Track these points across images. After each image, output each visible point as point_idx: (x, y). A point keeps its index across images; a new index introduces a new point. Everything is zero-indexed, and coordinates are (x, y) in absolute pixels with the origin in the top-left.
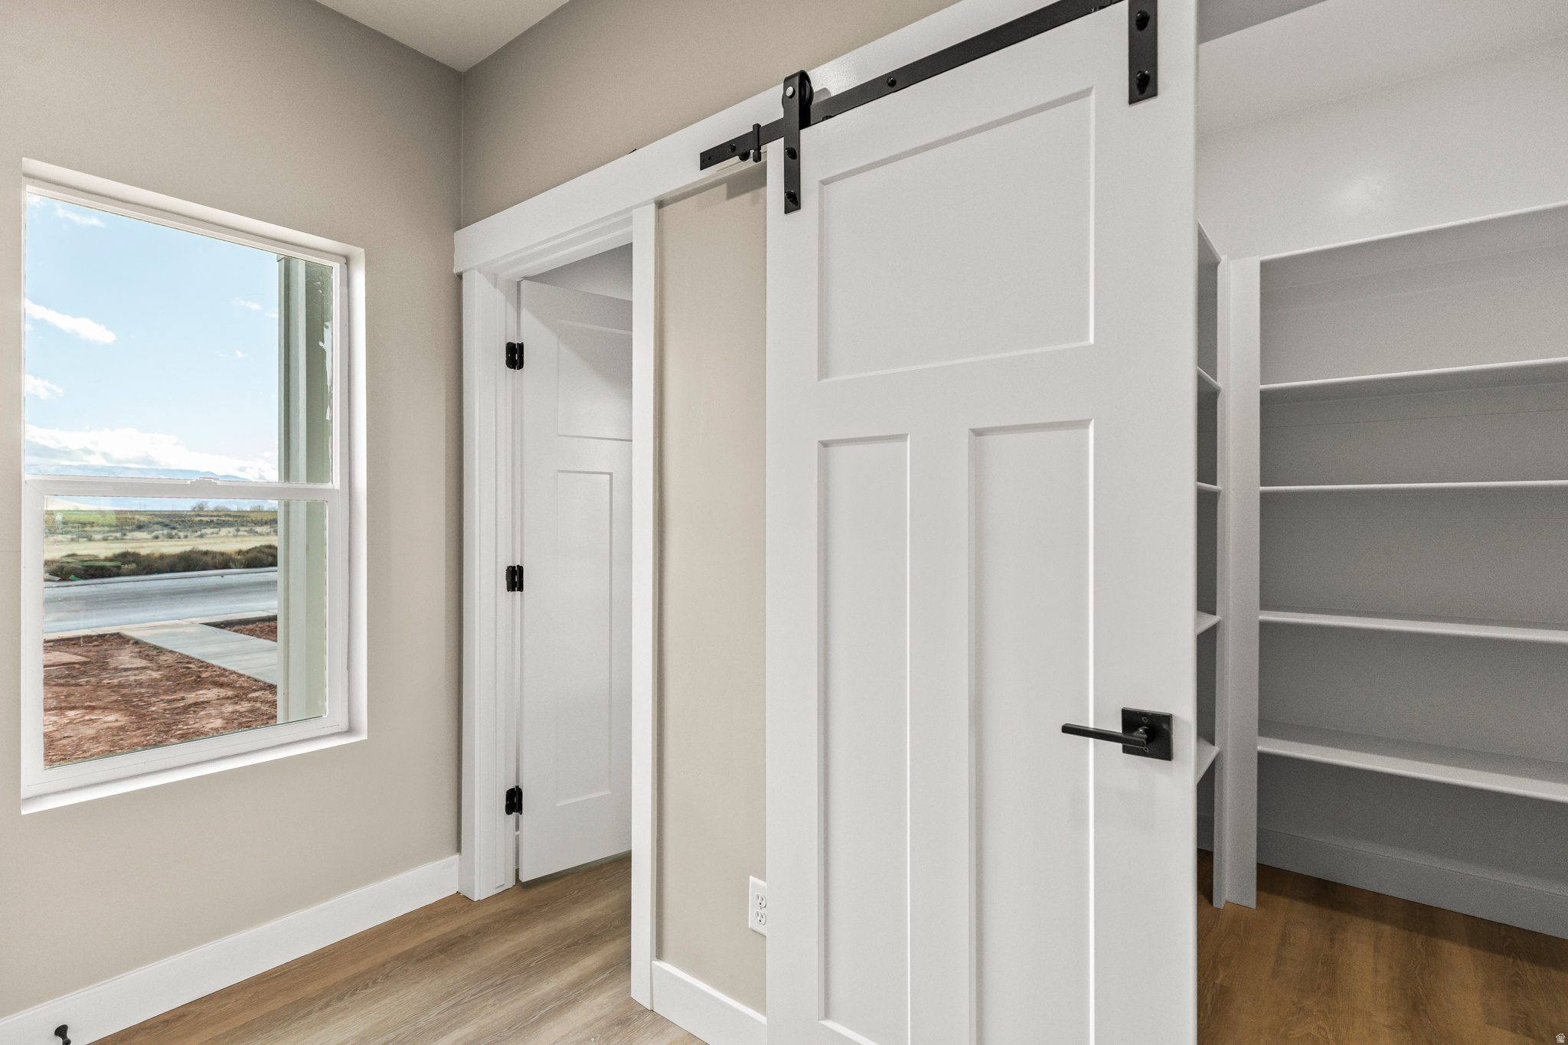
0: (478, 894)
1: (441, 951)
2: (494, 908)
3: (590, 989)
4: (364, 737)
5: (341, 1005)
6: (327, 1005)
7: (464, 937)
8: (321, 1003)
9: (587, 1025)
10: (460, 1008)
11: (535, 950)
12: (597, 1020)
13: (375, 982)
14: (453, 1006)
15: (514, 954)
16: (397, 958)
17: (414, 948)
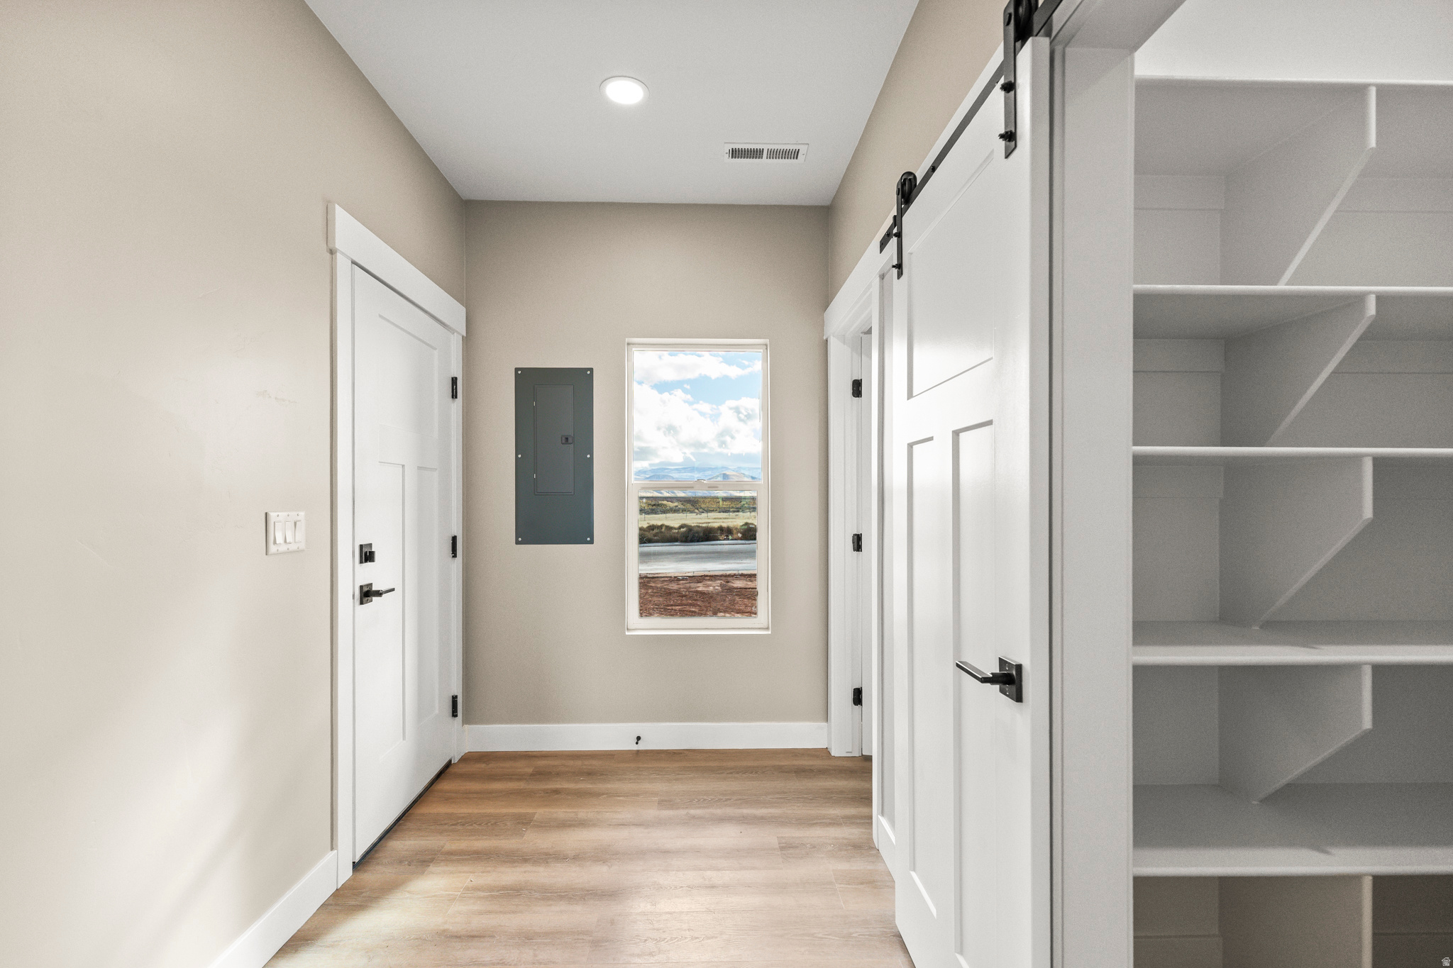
0: (835, 752)
1: (795, 772)
2: (839, 763)
3: (853, 823)
4: (770, 633)
5: (736, 775)
6: (731, 773)
7: (811, 771)
8: (729, 772)
9: (836, 838)
10: (782, 800)
11: (842, 792)
12: (843, 838)
13: (756, 773)
14: (780, 798)
15: (829, 789)
16: (774, 766)
17: (784, 766)
